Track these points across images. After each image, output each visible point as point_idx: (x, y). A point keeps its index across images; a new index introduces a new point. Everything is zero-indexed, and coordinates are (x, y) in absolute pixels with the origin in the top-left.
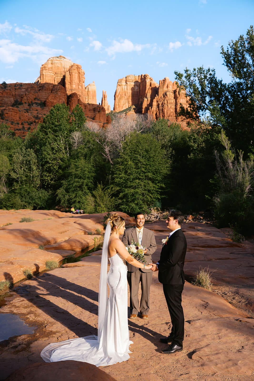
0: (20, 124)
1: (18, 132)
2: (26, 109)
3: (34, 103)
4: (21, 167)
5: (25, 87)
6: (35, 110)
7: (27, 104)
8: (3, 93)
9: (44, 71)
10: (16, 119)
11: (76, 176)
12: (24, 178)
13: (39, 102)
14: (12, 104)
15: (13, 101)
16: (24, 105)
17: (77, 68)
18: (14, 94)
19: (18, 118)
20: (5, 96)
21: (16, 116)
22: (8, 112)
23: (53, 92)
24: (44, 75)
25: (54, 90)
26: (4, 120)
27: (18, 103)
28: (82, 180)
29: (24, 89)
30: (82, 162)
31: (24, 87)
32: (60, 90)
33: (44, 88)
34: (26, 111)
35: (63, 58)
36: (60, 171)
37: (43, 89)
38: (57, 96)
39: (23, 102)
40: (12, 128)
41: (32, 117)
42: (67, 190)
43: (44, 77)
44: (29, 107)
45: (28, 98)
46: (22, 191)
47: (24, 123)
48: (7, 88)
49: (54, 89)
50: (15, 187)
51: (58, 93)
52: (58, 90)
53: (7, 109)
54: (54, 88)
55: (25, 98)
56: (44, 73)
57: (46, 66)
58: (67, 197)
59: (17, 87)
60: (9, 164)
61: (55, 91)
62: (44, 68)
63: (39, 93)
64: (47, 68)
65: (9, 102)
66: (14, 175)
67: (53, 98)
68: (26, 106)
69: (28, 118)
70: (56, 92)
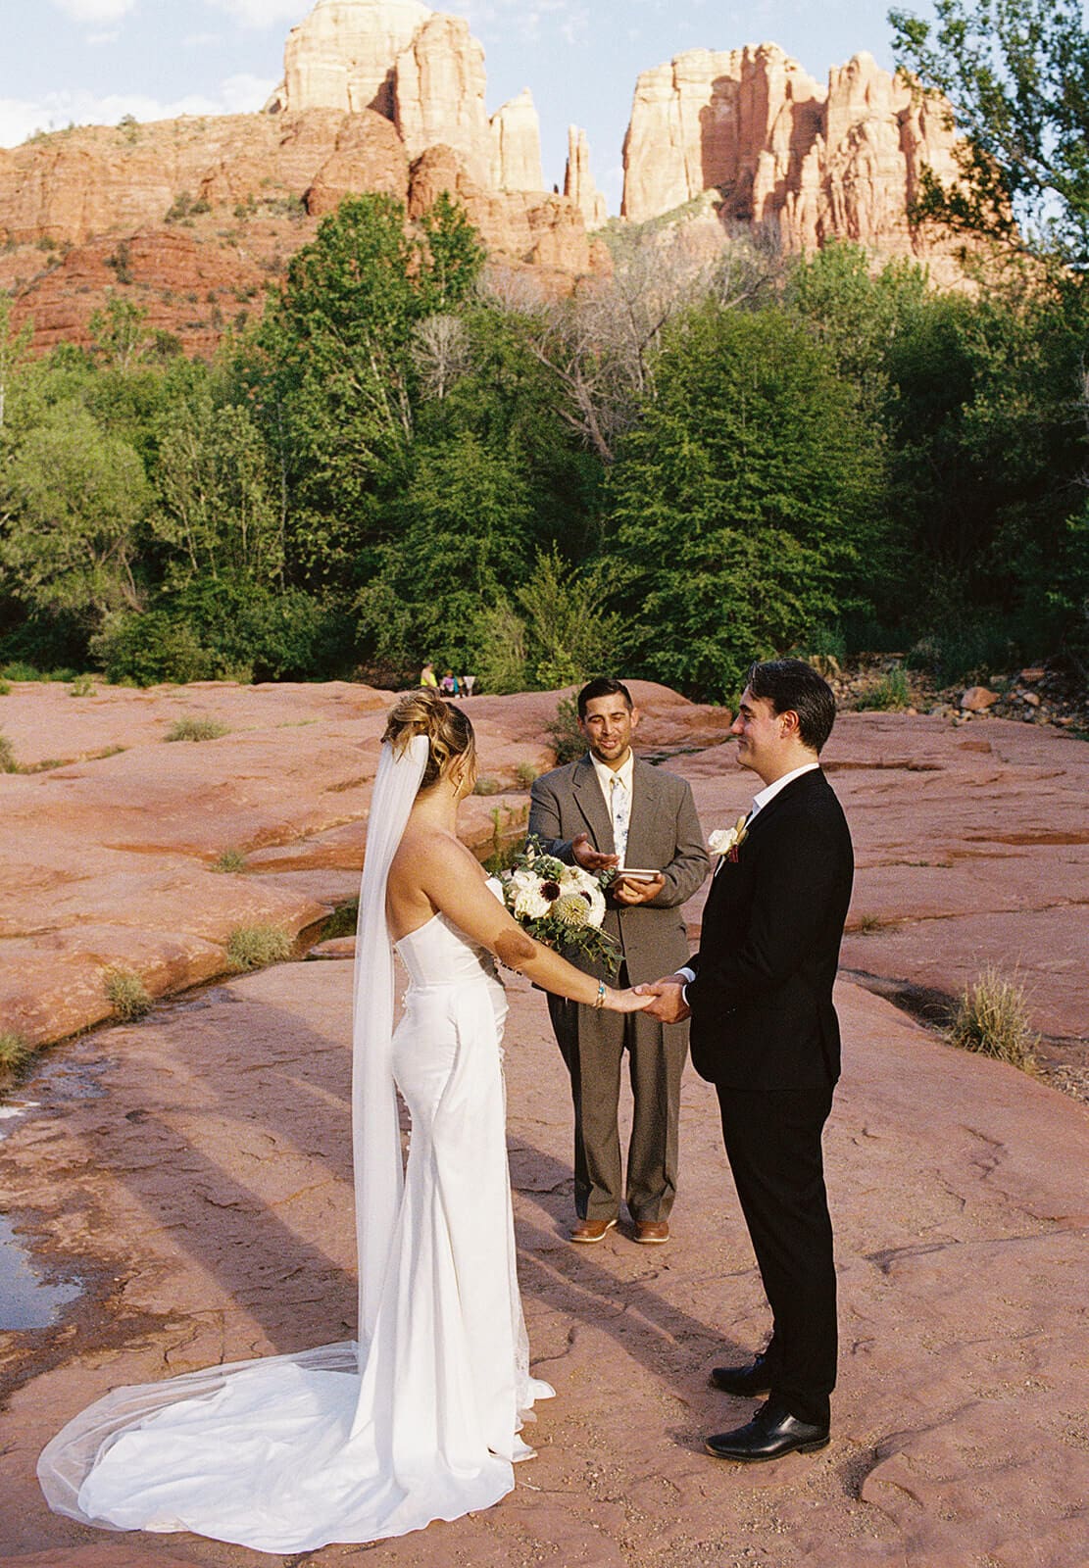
0: (203, 299)
1: (195, 337)
2: (224, 229)
3: (260, 203)
4: (198, 492)
5: (221, 134)
6: (269, 232)
7: (231, 210)
8: (126, 167)
9: (302, 55)
10: (185, 279)
11: (444, 522)
12: (212, 542)
13: (283, 196)
14: (164, 213)
15: (169, 202)
16: (219, 212)
17: (451, 32)
18: (172, 167)
19: (191, 275)
20: (135, 178)
21: (182, 264)
22: (147, 251)
23: (342, 145)
24: (304, 75)
25: (350, 138)
26: (133, 288)
27: (192, 206)
28: (470, 539)
29: (216, 141)
30: (467, 455)
31: (215, 136)
32: (372, 138)
33: (303, 134)
34: (224, 240)
36: (372, 500)
37: (300, 138)
38: (362, 165)
39: (209, 201)
40: (168, 322)
41: (254, 268)
42: (403, 589)
43: (304, 83)
44: (237, 220)
45: (235, 182)
46: (207, 601)
47: (217, 296)
48: (140, 144)
49: (347, 133)
50: (175, 582)
51: (366, 149)
52: (363, 137)
53: (144, 235)
54: (347, 128)
55: (221, 182)
56: (300, 66)
57: (309, 32)
58: (404, 620)
59: (186, 137)
60: (142, 479)
61: (352, 143)
62: (299, 44)
63: (280, 156)
64: (314, 43)
65: (154, 206)
66: (166, 530)
67: (345, 173)
68: (226, 216)
69: (237, 273)
70: (356, 146)
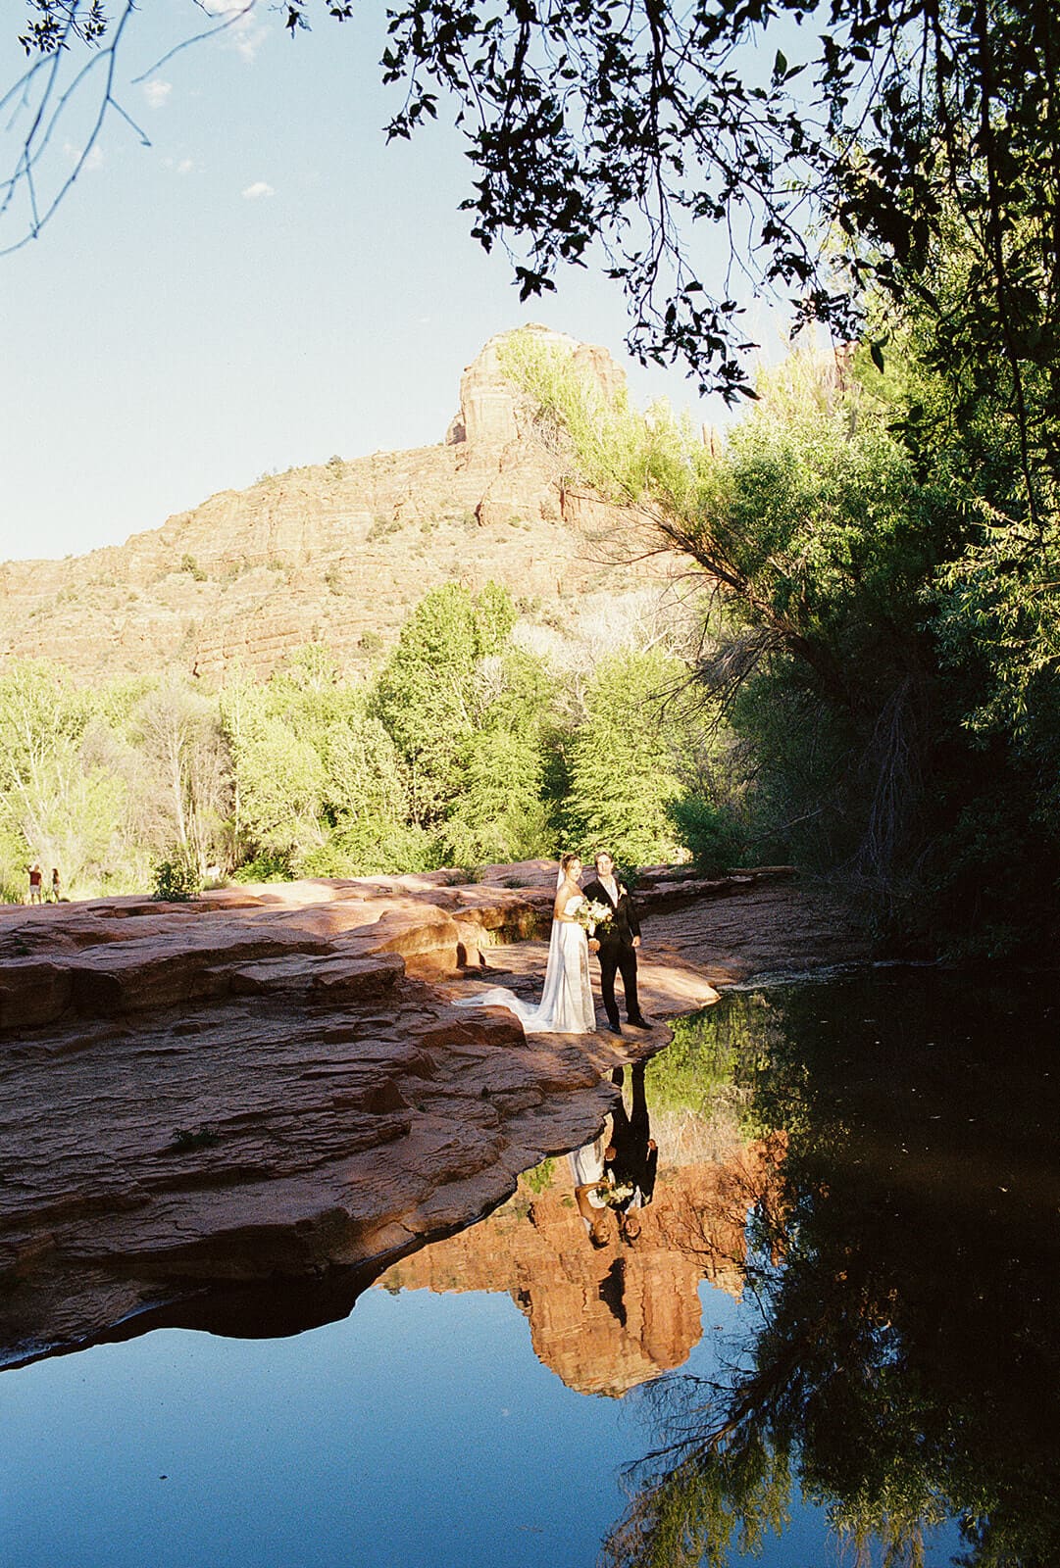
0: (399, 602)
2: (413, 543)
3: (441, 520)
5: (409, 465)
6: (449, 542)
7: (418, 527)
8: (335, 498)
9: (474, 389)
10: (384, 587)
11: (490, 782)
13: (459, 512)
14: (366, 534)
15: (370, 524)
16: (409, 530)
17: (595, 358)
18: (371, 495)
19: (388, 583)
20: (342, 507)
21: (381, 575)
22: (352, 568)
23: (504, 467)
24: (477, 404)
25: (510, 462)
26: (342, 598)
27: (387, 527)
28: (503, 790)
29: (405, 471)
31: (403, 467)
32: (528, 460)
33: (473, 461)
34: (413, 552)
35: (539, 332)
37: (470, 464)
38: (521, 482)
39: (400, 522)
43: (478, 412)
44: (424, 534)
45: (420, 505)
46: (363, 837)
48: (344, 479)
49: (507, 457)
50: (344, 827)
51: (523, 469)
52: (520, 460)
53: (350, 555)
54: (507, 453)
55: (410, 505)
56: (473, 398)
57: (479, 370)
58: (470, 840)
59: (381, 470)
60: (320, 767)
61: (512, 465)
62: (472, 380)
63: (455, 481)
64: (484, 379)
65: (358, 528)
66: (337, 797)
67: (507, 490)
68: (414, 533)
69: (425, 579)
70: (516, 467)
